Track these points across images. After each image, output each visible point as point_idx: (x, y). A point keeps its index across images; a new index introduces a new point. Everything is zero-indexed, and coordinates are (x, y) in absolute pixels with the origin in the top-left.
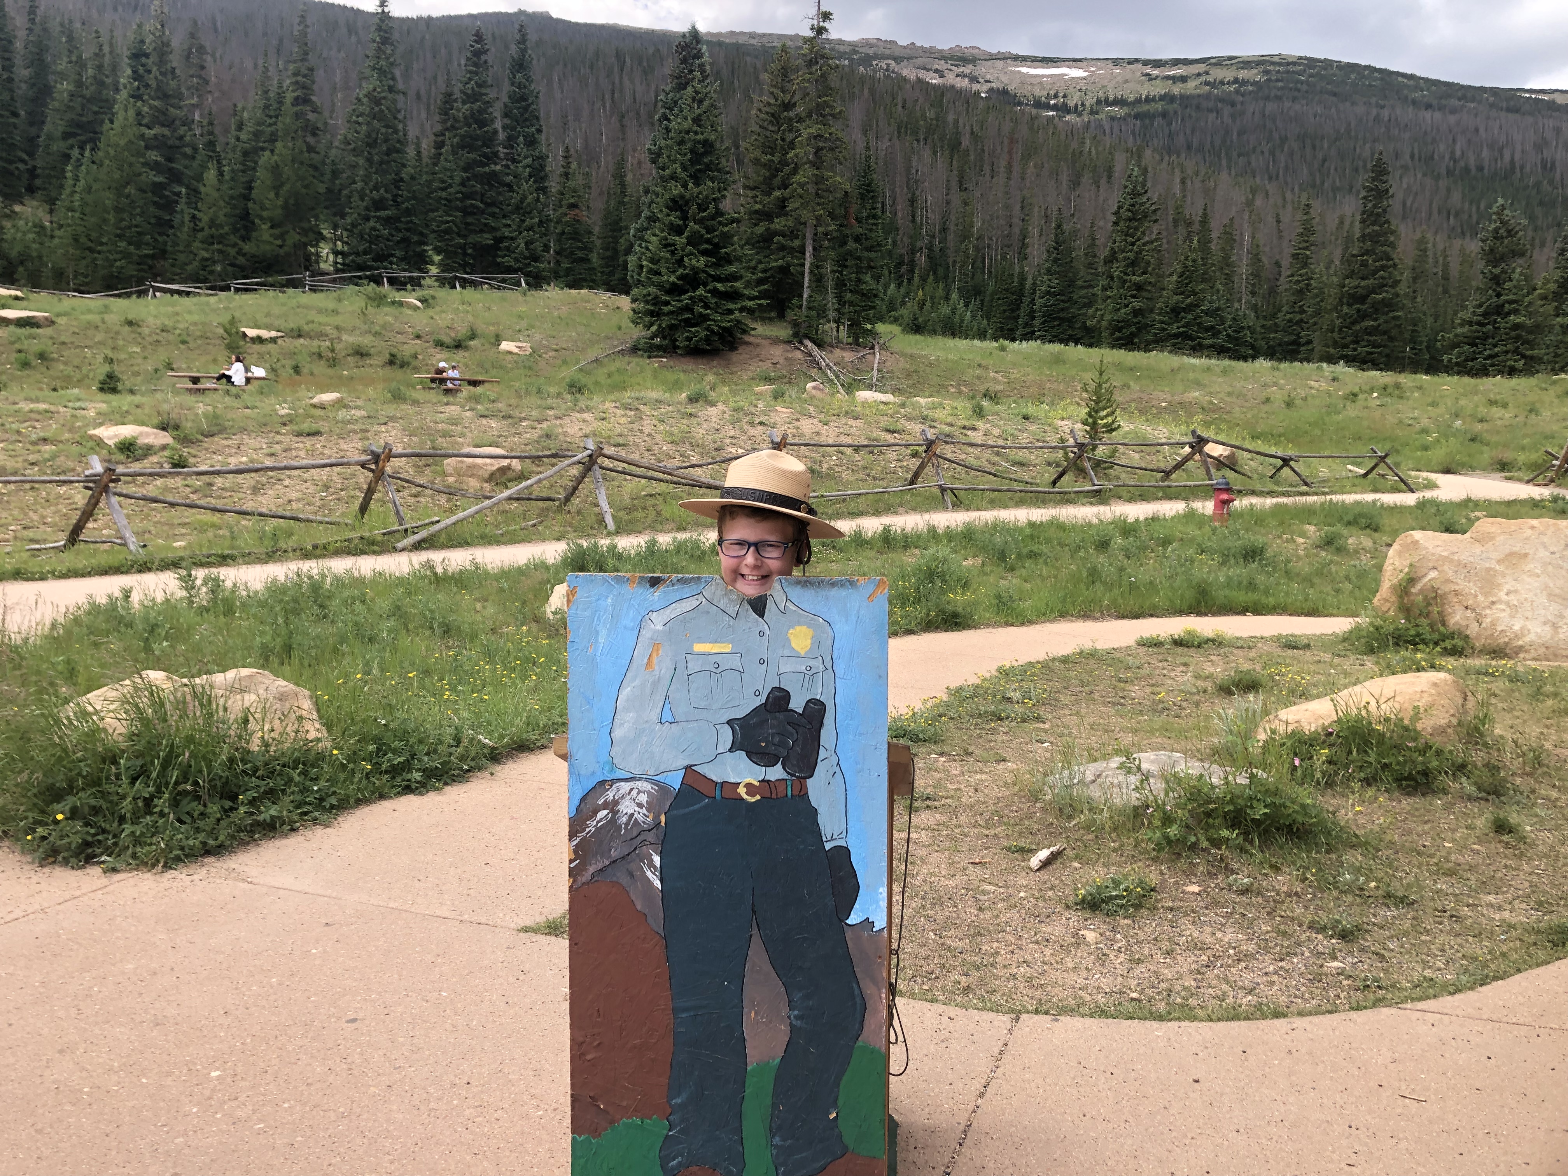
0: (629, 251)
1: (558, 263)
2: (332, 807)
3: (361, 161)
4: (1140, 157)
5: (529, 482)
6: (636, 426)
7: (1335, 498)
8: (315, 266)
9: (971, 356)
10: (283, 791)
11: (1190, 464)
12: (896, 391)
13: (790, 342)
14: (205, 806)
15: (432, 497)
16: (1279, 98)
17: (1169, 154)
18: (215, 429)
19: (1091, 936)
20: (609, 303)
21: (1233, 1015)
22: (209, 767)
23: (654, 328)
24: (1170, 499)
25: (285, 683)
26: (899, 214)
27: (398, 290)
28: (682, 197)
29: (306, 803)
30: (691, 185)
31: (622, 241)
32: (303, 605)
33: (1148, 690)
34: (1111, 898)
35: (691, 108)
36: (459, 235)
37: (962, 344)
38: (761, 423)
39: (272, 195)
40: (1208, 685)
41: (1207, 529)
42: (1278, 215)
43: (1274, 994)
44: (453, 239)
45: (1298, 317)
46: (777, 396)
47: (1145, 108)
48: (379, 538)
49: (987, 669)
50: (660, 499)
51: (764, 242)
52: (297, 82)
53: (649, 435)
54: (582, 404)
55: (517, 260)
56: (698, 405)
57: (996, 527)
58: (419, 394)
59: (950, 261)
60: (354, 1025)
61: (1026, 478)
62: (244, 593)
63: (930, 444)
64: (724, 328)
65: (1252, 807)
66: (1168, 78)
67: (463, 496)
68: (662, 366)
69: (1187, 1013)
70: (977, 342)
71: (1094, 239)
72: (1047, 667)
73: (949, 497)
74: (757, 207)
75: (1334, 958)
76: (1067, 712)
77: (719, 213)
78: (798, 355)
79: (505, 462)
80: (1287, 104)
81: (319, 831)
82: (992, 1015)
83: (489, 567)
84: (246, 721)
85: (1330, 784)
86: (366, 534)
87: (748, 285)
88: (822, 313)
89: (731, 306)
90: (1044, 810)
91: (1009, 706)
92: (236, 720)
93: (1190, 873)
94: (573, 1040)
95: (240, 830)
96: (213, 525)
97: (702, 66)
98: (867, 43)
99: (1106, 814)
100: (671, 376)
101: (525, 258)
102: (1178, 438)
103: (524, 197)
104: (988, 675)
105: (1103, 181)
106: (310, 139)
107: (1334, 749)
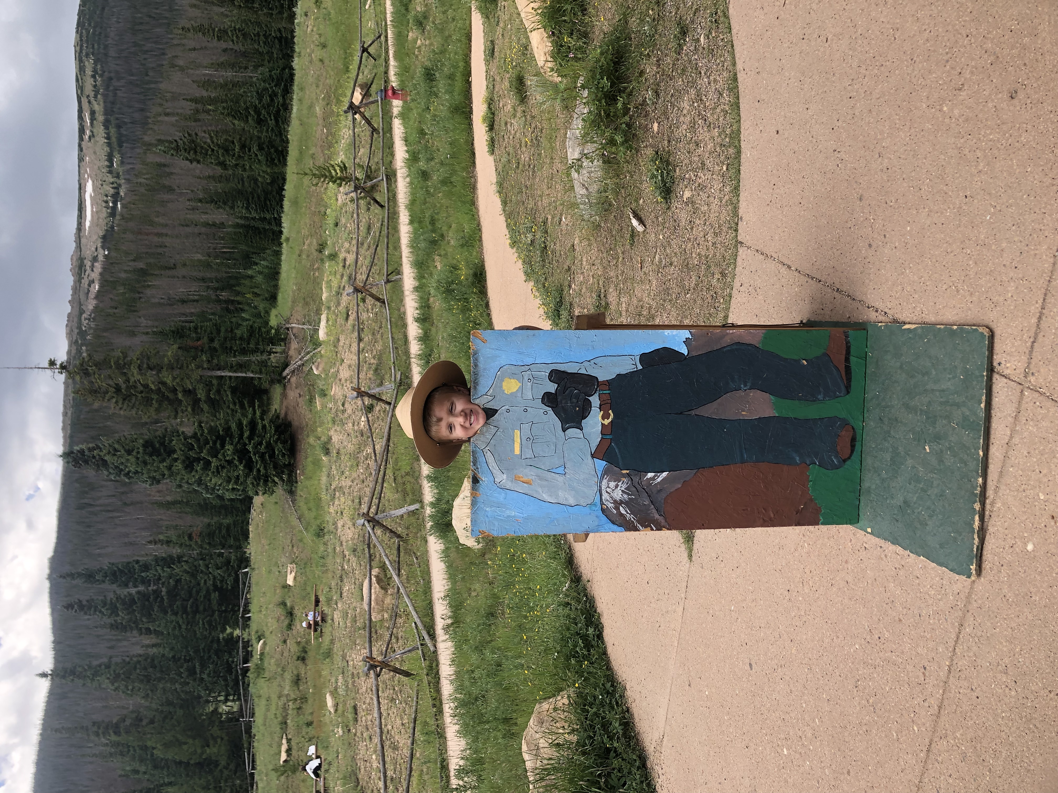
0: (221, 498)
1: (231, 547)
2: (612, 685)
3: (161, 685)
4: (150, 144)
5: (387, 563)
6: (346, 491)
7: (389, 17)
8: (236, 715)
9: (293, 261)
10: (603, 718)
11: (367, 115)
12: (318, 313)
13: (285, 386)
14: (614, 769)
15: (398, 628)
16: (106, 47)
17: (147, 124)
18: (353, 778)
19: (687, 194)
20: (258, 511)
21: (736, 106)
22: (589, 767)
23: (276, 479)
24: (391, 128)
25: (531, 721)
26: (193, 310)
27: (252, 656)
28: (183, 462)
29: (610, 703)
30: (175, 456)
31: (214, 503)
32: (475, 712)
33: (524, 149)
34: (663, 180)
35: (120, 456)
36: (212, 615)
37: (285, 267)
38: (343, 405)
39: (185, 747)
40: (520, 109)
41: (412, 105)
42: (190, 50)
43: (722, 79)
44: (215, 620)
45: (262, 38)
46: (324, 394)
47: (114, 139)
48: (428, 662)
49: (511, 255)
50: (397, 473)
51: (214, 404)
52: (103, 733)
53: (353, 481)
54: (331, 528)
55: (229, 575)
56: (331, 448)
57: (413, 245)
58: (326, 639)
59: (225, 275)
60: (754, 665)
61: (379, 225)
62: (468, 752)
63: (357, 290)
64: (275, 431)
65: (603, 88)
66: (92, 123)
67: (397, 607)
68: (303, 473)
69: (736, 136)
70: (283, 257)
71: (209, 177)
72: (509, 215)
73: (393, 277)
74: (189, 409)
75: (698, 40)
76: (540, 203)
77: (195, 436)
78: (293, 380)
79: (374, 579)
80: (110, 41)
81: (628, 693)
82: (739, 259)
83: (447, 587)
84: (558, 745)
85: (585, 35)
86: (425, 671)
87: (244, 415)
88: (264, 364)
89: (260, 426)
90: (606, 221)
91: (537, 242)
92: (558, 752)
93: (646, 129)
94: (762, 526)
95: (629, 746)
96: (421, 775)
97: (90, 450)
98: (70, 334)
99: (608, 181)
100: (310, 467)
101: (228, 569)
102: (350, 123)
103: (186, 571)
104: (516, 255)
105: (167, 170)
106: (144, 722)
107: (563, 31)
